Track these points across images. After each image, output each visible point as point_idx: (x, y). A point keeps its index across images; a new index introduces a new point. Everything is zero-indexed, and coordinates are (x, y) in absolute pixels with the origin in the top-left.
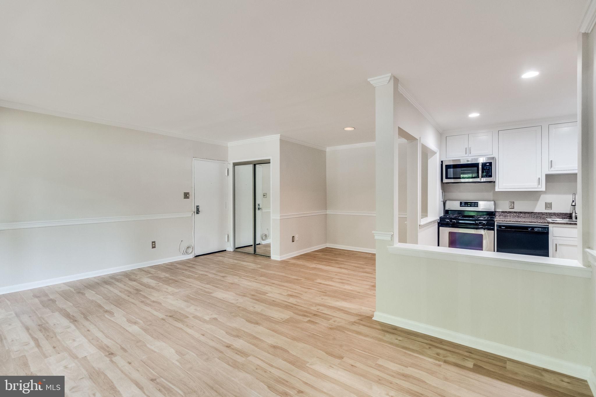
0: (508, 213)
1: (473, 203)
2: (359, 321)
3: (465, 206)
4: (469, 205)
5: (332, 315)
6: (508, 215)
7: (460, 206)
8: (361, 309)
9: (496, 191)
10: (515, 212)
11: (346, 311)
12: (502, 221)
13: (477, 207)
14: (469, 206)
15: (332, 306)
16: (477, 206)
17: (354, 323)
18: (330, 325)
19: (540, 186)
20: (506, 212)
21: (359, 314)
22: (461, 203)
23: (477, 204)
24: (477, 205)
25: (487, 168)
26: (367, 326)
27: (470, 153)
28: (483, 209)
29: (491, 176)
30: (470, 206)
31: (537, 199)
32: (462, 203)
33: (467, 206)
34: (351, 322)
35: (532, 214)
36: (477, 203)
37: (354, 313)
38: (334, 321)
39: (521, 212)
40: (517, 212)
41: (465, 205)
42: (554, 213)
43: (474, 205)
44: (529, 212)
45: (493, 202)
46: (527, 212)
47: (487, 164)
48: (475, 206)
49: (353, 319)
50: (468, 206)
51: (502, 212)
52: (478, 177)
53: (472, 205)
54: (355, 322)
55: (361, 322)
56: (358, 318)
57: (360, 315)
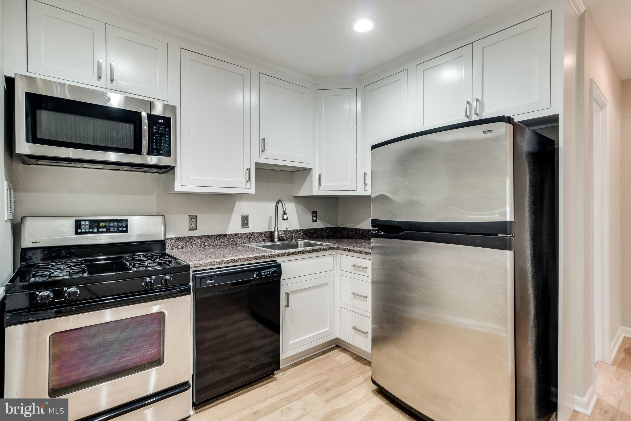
0: (187, 239)
1: (113, 221)
3: (93, 233)
4: (105, 227)
6: (188, 244)
7: (77, 233)
9: (175, 191)
10: (199, 237)
12: (206, 265)
13: (126, 231)
14: (103, 232)
16: (124, 229)
19: (248, 186)
20: (184, 238)
22: (78, 224)
23: (124, 224)
24: (126, 227)
25: (158, 130)
27: (112, 80)
28: (140, 236)
29: (169, 154)
30: (105, 230)
31: (231, 210)
32: (83, 223)
33: (98, 232)
35: (225, 238)
36: (126, 220)
39: (208, 237)
40: (203, 236)
41: (93, 229)
42: (253, 233)
43: (118, 227)
44: (221, 235)
45: (160, 218)
46: (219, 235)
47: (160, 121)
48: (121, 229)
50: (101, 230)
51: (178, 239)
52: (137, 150)
53: (112, 228)
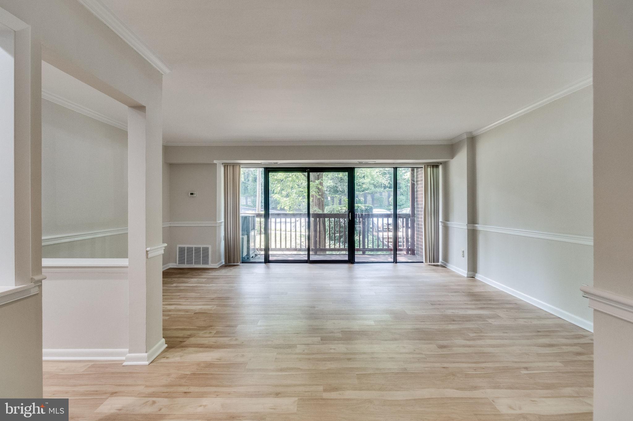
2: (184, 340)
5: (216, 338)
8: (181, 356)
11: (201, 347)
15: (223, 348)
17: (190, 336)
18: (213, 328)
21: (183, 349)
26: (173, 337)
34: (192, 337)
37: (191, 347)
38: (211, 332)
49: (192, 340)
54: (189, 338)
55: (181, 340)
56: (185, 343)
57: (182, 347)
